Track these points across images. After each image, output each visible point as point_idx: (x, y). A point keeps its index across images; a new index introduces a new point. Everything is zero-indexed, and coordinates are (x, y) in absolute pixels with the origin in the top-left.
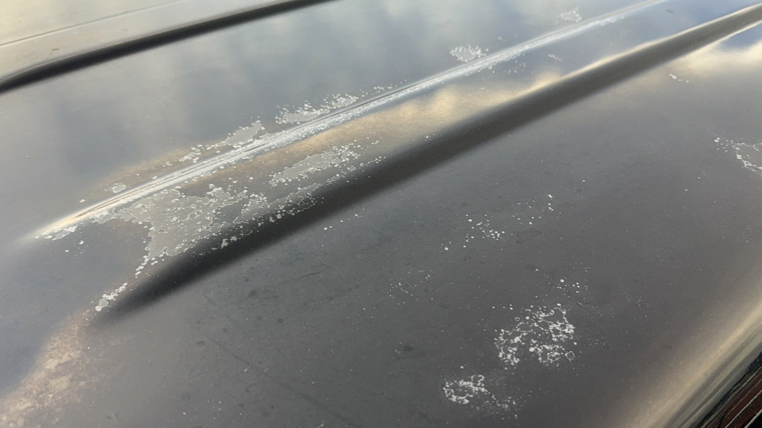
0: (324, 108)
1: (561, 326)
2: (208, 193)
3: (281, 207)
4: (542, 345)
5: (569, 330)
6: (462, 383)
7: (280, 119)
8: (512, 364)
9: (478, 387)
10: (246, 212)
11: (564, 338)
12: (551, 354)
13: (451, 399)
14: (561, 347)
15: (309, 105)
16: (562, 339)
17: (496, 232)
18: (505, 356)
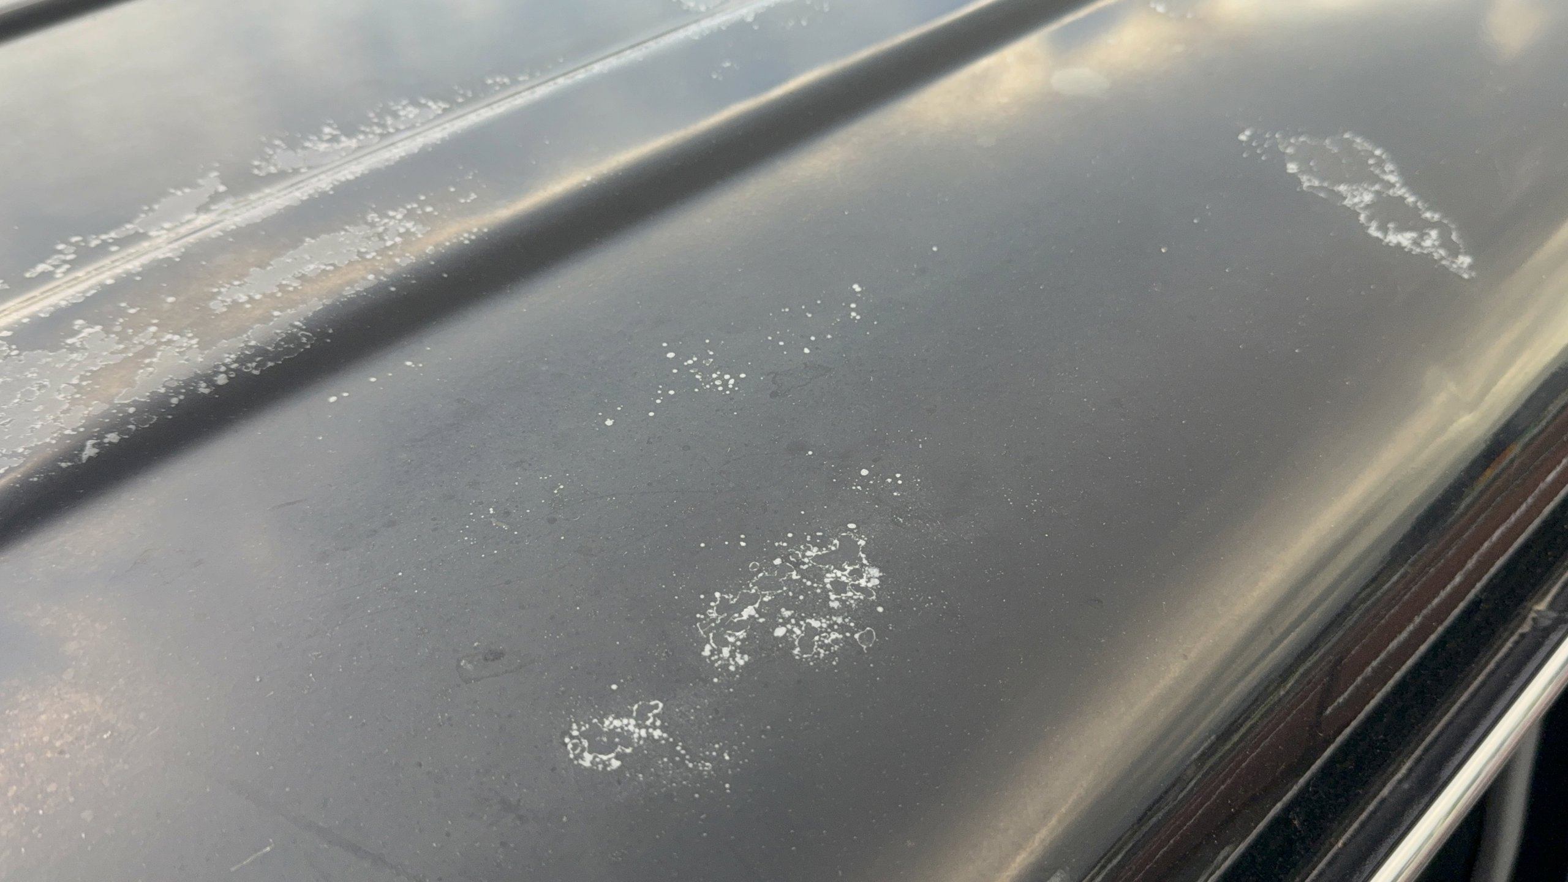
0: (364, 133)
1: (851, 573)
2: (69, 341)
3: (228, 357)
4: (803, 619)
5: (869, 580)
6: (611, 723)
7: (264, 164)
8: (732, 668)
9: (647, 728)
10: (148, 376)
11: (855, 600)
12: (822, 639)
13: (581, 762)
14: (847, 620)
15: (334, 129)
16: (852, 602)
17: (727, 377)
18: (716, 652)
